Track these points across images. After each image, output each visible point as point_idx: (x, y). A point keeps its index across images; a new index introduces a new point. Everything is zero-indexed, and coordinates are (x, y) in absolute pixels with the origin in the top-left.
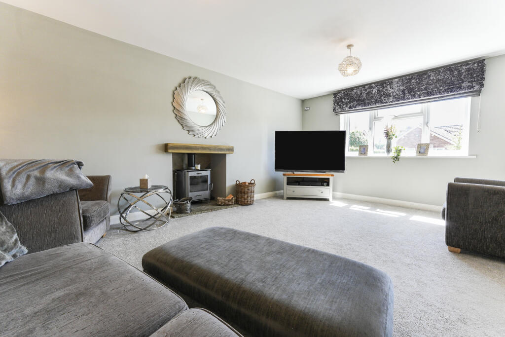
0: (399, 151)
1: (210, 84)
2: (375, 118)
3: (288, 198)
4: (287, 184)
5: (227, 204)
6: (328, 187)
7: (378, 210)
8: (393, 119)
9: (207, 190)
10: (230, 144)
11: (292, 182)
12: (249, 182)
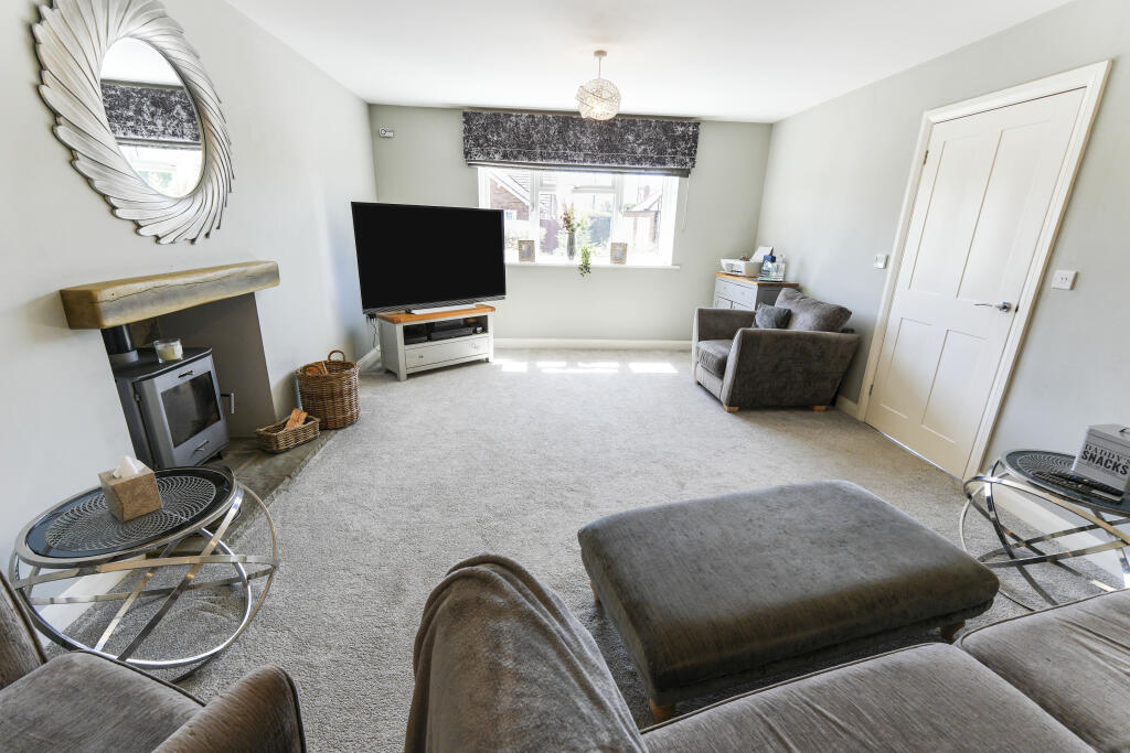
0: (586, 255)
1: (164, 16)
2: (542, 185)
3: (411, 376)
4: (406, 344)
5: (304, 442)
6: (485, 335)
7: (580, 364)
8: (573, 192)
9: (219, 419)
10: (264, 255)
11: (414, 334)
12: (326, 359)
